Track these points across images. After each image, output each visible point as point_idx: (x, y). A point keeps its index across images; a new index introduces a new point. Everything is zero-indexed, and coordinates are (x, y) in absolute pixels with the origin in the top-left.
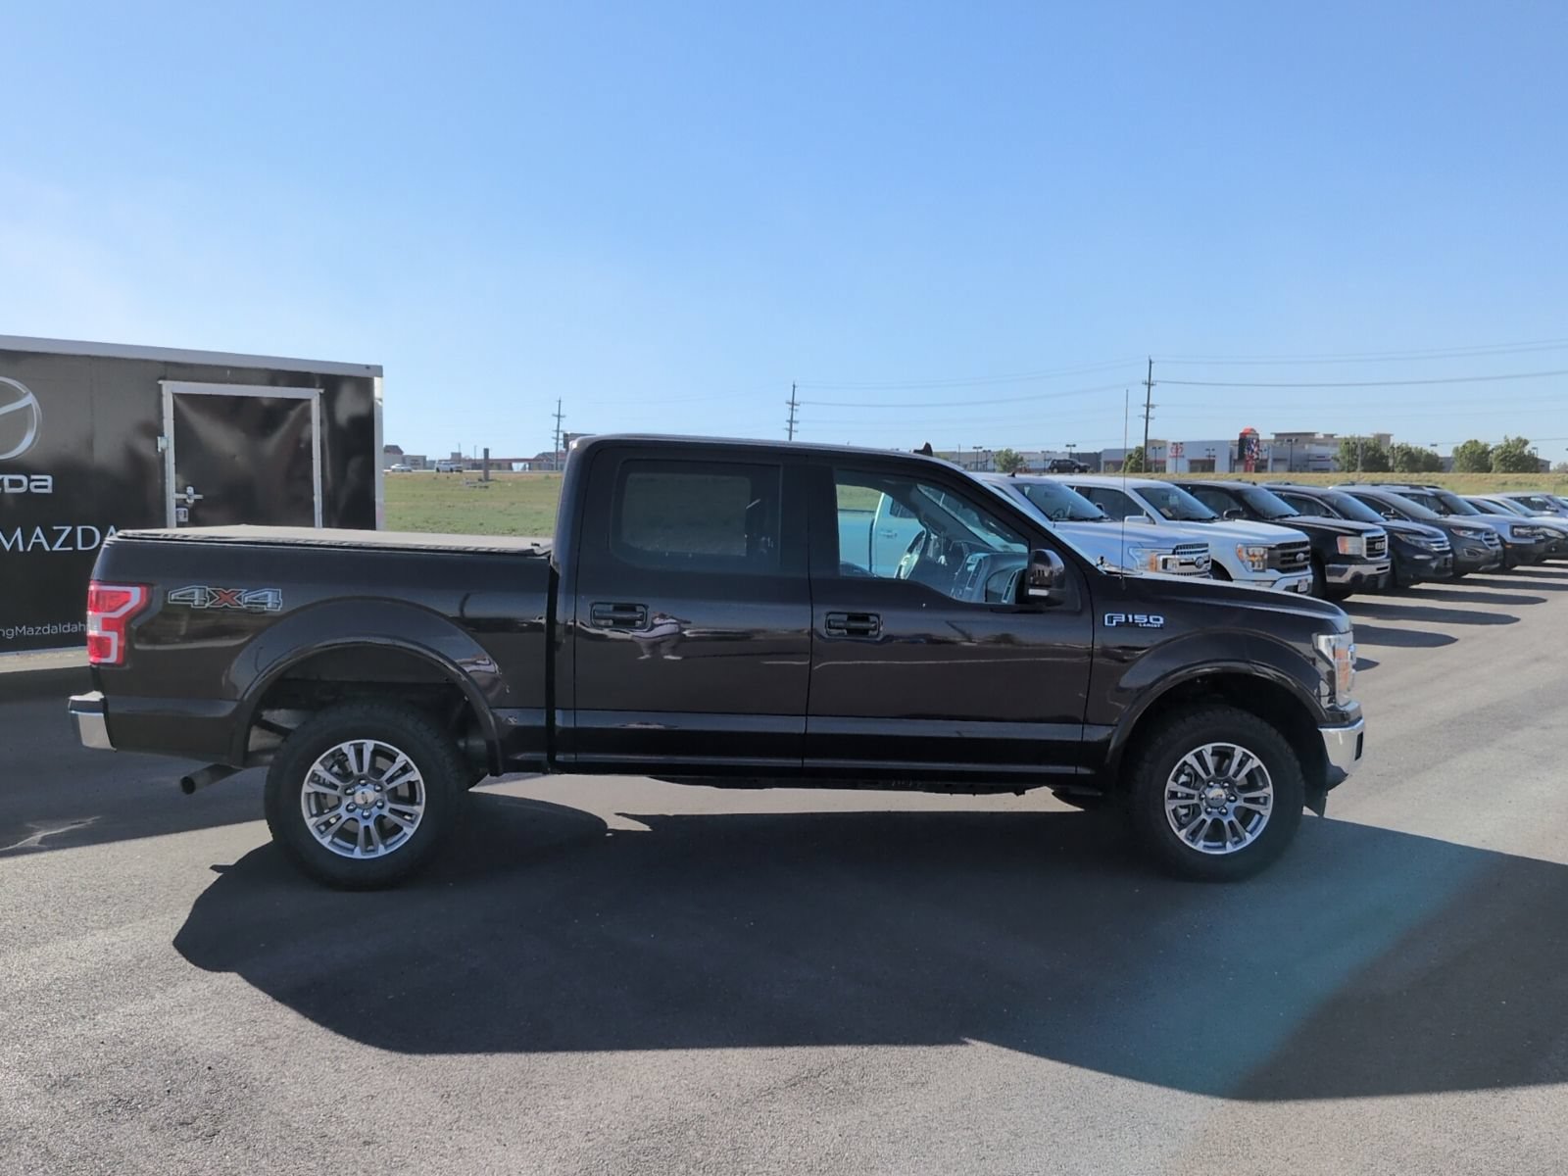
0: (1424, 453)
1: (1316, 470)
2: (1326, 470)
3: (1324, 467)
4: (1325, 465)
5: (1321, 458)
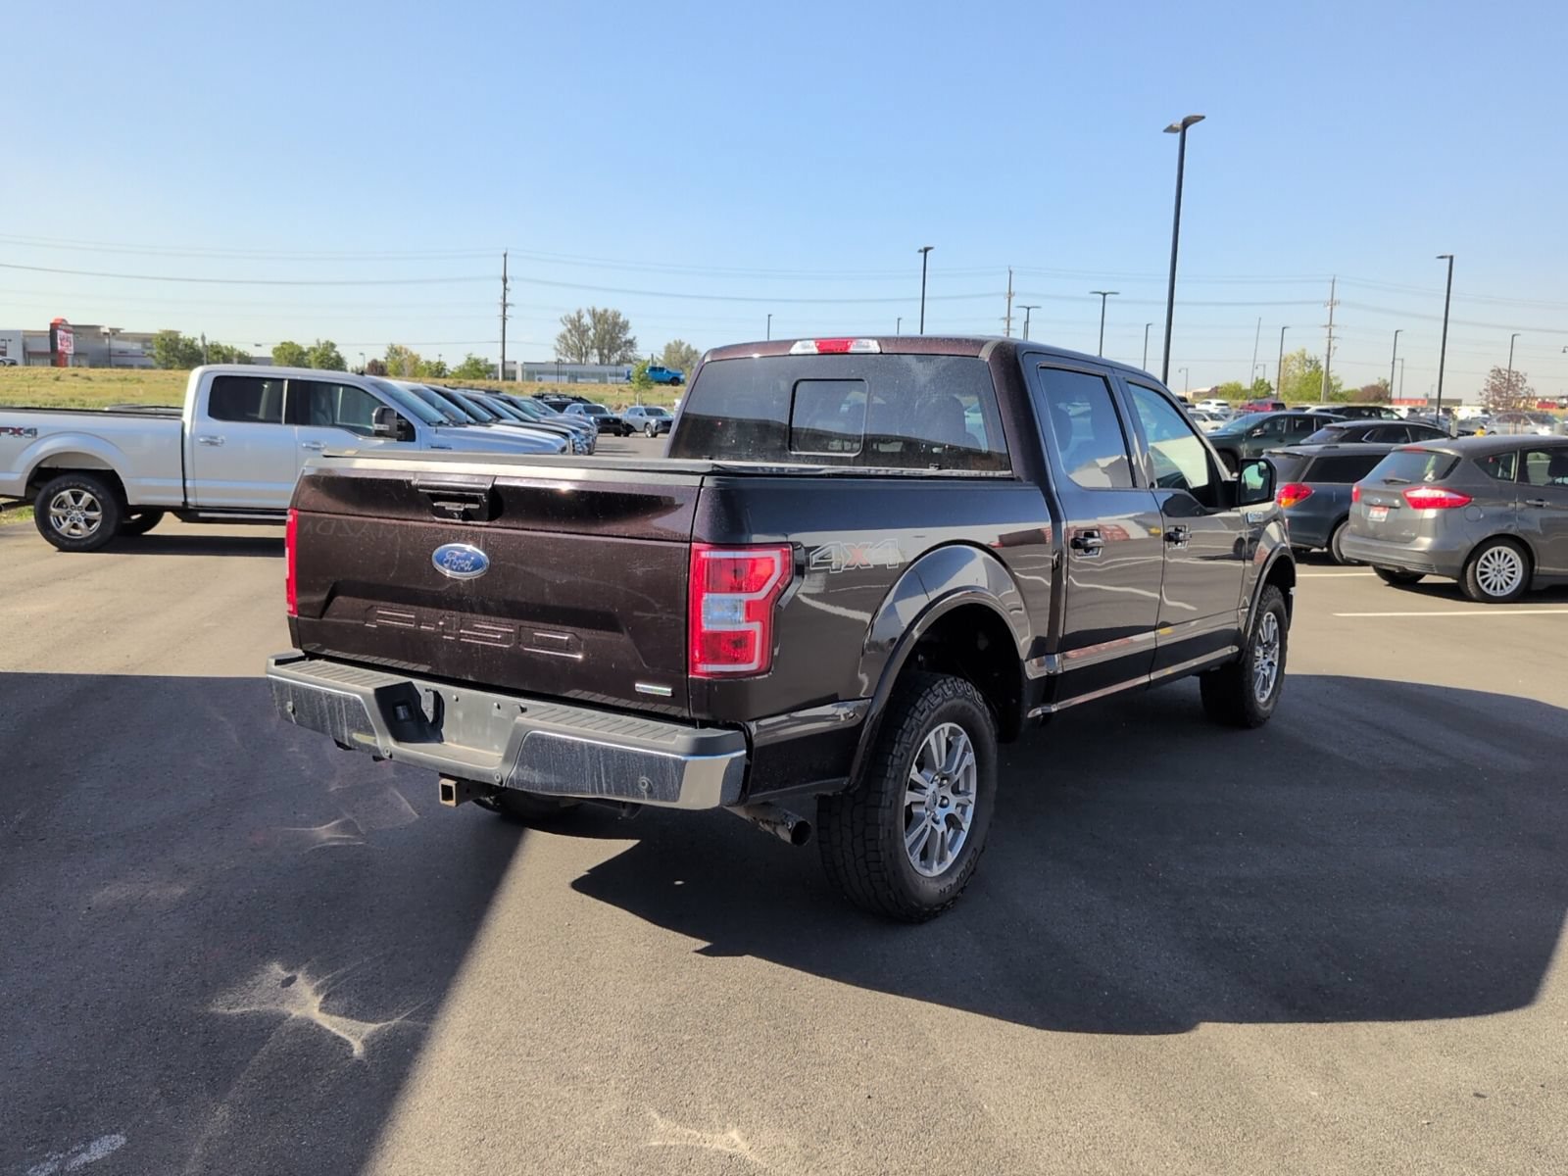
0: (235, 353)
1: (118, 366)
2: (131, 367)
3: (128, 363)
4: (129, 361)
5: (123, 353)
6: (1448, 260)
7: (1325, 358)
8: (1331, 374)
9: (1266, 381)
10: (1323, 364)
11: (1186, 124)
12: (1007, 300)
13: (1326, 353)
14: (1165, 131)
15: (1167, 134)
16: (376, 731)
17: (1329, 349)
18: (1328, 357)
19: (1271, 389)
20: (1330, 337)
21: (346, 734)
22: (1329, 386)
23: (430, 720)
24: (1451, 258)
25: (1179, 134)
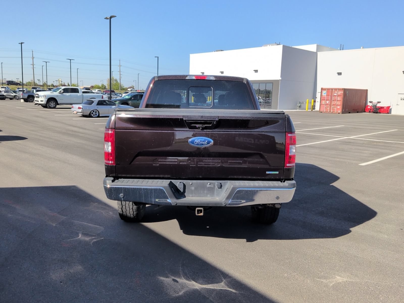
6: (157, 58)
7: (119, 80)
8: (121, 84)
9: (104, 85)
10: (119, 81)
11: (111, 18)
12: (32, 59)
13: (120, 78)
14: (105, 18)
15: (105, 19)
16: (169, 198)
17: (120, 77)
18: (120, 79)
19: (106, 87)
20: (120, 74)
21: (153, 200)
22: (121, 86)
23: (182, 191)
24: (158, 57)
25: (109, 20)
